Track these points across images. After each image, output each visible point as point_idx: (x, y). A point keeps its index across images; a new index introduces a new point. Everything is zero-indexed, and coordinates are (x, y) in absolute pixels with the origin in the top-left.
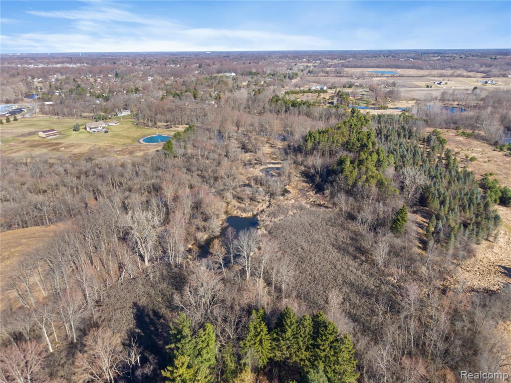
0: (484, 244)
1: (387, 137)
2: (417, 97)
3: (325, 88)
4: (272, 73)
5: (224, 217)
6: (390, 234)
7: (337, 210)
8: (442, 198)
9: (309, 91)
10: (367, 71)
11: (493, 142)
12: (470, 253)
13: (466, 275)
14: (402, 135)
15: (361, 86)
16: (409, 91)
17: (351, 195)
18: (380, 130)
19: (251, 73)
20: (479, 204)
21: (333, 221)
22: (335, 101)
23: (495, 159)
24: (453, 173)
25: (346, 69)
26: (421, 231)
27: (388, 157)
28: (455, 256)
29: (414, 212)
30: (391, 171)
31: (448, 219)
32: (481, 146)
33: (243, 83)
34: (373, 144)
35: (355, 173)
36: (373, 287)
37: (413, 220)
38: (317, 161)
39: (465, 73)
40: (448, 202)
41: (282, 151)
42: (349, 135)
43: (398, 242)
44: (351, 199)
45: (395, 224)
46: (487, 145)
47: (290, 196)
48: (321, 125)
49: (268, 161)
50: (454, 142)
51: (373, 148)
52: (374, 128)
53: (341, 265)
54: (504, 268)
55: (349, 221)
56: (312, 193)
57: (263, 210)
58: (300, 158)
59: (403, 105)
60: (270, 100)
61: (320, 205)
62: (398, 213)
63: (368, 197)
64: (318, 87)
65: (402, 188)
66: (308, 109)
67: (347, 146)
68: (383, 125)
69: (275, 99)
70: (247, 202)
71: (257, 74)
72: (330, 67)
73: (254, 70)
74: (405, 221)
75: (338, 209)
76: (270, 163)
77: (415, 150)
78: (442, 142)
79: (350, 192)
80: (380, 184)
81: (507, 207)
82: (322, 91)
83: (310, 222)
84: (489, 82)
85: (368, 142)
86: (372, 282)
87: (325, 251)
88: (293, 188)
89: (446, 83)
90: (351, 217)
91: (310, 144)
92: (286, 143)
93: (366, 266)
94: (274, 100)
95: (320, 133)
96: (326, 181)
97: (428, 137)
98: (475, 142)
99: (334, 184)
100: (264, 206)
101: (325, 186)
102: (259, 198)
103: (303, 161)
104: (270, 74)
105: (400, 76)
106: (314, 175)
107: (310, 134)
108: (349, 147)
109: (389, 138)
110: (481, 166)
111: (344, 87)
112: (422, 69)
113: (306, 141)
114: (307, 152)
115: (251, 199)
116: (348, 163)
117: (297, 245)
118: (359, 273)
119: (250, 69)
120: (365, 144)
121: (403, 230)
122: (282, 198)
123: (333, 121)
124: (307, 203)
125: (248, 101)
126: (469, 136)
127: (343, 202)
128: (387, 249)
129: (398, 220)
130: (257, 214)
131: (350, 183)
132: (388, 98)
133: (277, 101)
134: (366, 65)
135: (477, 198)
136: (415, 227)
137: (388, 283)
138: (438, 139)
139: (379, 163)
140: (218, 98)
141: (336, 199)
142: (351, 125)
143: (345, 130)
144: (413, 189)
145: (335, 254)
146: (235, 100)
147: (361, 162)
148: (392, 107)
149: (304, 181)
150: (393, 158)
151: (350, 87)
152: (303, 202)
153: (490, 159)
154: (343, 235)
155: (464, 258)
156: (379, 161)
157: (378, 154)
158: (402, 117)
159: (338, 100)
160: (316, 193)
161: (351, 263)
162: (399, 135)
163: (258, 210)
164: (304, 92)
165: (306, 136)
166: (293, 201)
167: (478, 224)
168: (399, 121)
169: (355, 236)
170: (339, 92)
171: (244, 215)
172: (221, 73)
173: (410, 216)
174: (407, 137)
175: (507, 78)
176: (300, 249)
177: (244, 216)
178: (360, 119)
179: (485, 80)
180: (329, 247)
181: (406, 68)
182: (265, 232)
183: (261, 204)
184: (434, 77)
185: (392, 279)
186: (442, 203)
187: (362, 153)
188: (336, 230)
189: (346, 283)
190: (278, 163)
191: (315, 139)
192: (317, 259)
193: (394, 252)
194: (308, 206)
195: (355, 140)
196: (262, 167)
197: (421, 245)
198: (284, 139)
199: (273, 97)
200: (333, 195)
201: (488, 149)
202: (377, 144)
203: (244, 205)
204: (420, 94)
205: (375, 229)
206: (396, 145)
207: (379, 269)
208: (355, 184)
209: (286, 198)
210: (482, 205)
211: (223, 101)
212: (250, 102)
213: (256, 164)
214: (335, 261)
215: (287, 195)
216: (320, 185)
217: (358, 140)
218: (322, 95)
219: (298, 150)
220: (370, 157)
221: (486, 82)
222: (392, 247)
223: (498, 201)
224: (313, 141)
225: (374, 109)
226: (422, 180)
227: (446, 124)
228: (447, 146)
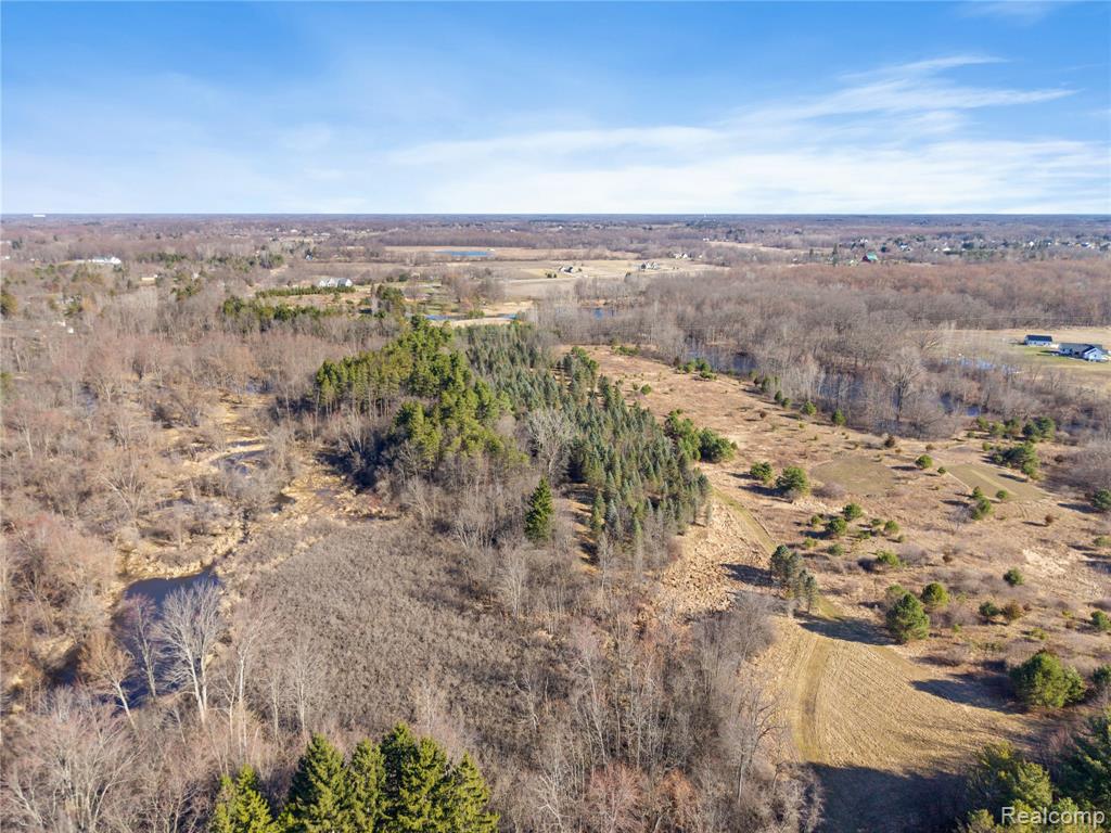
0: (692, 531)
1: (490, 366)
2: (534, 295)
3: (348, 283)
4: (219, 256)
5: (119, 586)
6: (526, 544)
7: (410, 519)
8: (607, 460)
9: (314, 290)
10: (434, 251)
11: (672, 360)
12: (673, 552)
13: (673, 592)
14: (518, 360)
15: (425, 278)
16: (519, 285)
17: (436, 481)
18: (475, 353)
19: (162, 257)
20: (669, 463)
21: (404, 543)
22: (374, 307)
23: (680, 387)
24: (619, 415)
25: (388, 248)
26: (582, 528)
27: (498, 396)
28: (649, 564)
29: (566, 495)
30: (507, 424)
31: (624, 497)
32: (655, 369)
33: (144, 279)
34: (466, 377)
35: (438, 434)
36: (508, 660)
37: (563, 509)
38: (350, 425)
39: (608, 253)
40: (618, 465)
41: (265, 415)
42: (414, 365)
43: (544, 556)
44: (437, 490)
45: (532, 522)
46: (664, 366)
47: (297, 507)
48: (351, 352)
49: (229, 441)
50: (610, 366)
51: (466, 385)
52: (462, 352)
53: (433, 631)
54: (730, 566)
55: (439, 537)
56: (348, 495)
57: (230, 552)
58: (309, 424)
59: (511, 309)
60: (219, 308)
61: (370, 517)
62: (535, 498)
63: (471, 480)
64: (333, 282)
65: (535, 453)
66: (316, 323)
67: (412, 385)
68: (479, 344)
69: (233, 307)
70: (183, 540)
71: (179, 258)
72: (352, 245)
73: (170, 251)
74: (550, 511)
75: (411, 517)
76: (234, 444)
77: (547, 384)
78: (590, 366)
79: (431, 477)
80: (491, 449)
81: (714, 463)
82: (342, 289)
83: (351, 555)
84: (648, 266)
85: (454, 374)
86: (504, 651)
87: (394, 610)
88: (302, 490)
89: (580, 270)
90: (442, 527)
91: (329, 391)
92: (272, 397)
93: (487, 621)
94: (231, 307)
95: (349, 366)
96: (378, 463)
97: (565, 360)
98: (644, 363)
99: (396, 463)
100: (232, 542)
101: (377, 474)
102: (216, 525)
103: (319, 428)
104: (214, 258)
105: (497, 259)
106: (349, 455)
107: (327, 370)
108: (417, 387)
109: (495, 367)
110: (661, 400)
111: (390, 279)
112: (534, 247)
113: (319, 384)
114: (324, 408)
115: (193, 532)
116: (420, 416)
117: (326, 613)
118: (475, 638)
119: (159, 248)
120: (450, 379)
121: (548, 532)
122: (275, 515)
123: (376, 343)
124: (339, 517)
125: (161, 314)
126: (632, 354)
127: (420, 498)
128: (524, 573)
129: (537, 512)
130: (214, 563)
131: (431, 458)
132: (482, 299)
133: (237, 309)
134: (429, 239)
135: (664, 451)
136: (569, 523)
137: (536, 643)
138: (584, 361)
139: (482, 411)
140: (75, 312)
141: (404, 498)
142: (415, 347)
143: (404, 354)
144: (555, 452)
145: (418, 610)
146: (125, 315)
147: (446, 413)
148: (491, 313)
149: (326, 473)
150: (507, 400)
151: (402, 279)
152: (331, 517)
153: (673, 387)
154: (431, 571)
155: (664, 563)
156: (482, 406)
157: (479, 393)
158: (513, 328)
159: (379, 305)
160: (358, 492)
161: (456, 621)
162: (513, 360)
163: (215, 552)
164: (300, 292)
165: (318, 374)
166: (305, 518)
167: (675, 497)
168: (508, 336)
169: (455, 565)
170: (380, 288)
171: (177, 572)
172: (80, 258)
173: (557, 503)
174: (528, 362)
175: (673, 260)
176: (333, 620)
177: (176, 575)
178: (432, 334)
179: (640, 263)
180: (403, 601)
181: (506, 246)
182: (239, 599)
183: (223, 538)
184: (558, 260)
185: (544, 633)
186: (610, 468)
187: (445, 394)
188: (412, 561)
189: (451, 667)
190: (257, 442)
191: (339, 379)
192: (378, 632)
193: (538, 578)
194: (344, 523)
195: (428, 371)
196: (216, 456)
197: (586, 556)
198: (265, 389)
199: (227, 302)
200: (395, 489)
201: (668, 371)
202: (473, 377)
203: (174, 548)
204: (538, 288)
205: (494, 541)
206: (510, 377)
207: (514, 620)
208: (440, 457)
209: (286, 514)
210: (675, 463)
211: (89, 318)
212: (168, 317)
213: (197, 449)
214: (418, 627)
215: (286, 507)
216: (365, 475)
217: (434, 371)
218: (344, 297)
219: (302, 406)
220: (463, 400)
221: (644, 266)
222: (533, 570)
223: (699, 456)
224: (335, 382)
225: (458, 318)
226: (569, 433)
227: (592, 336)
228: (598, 373)
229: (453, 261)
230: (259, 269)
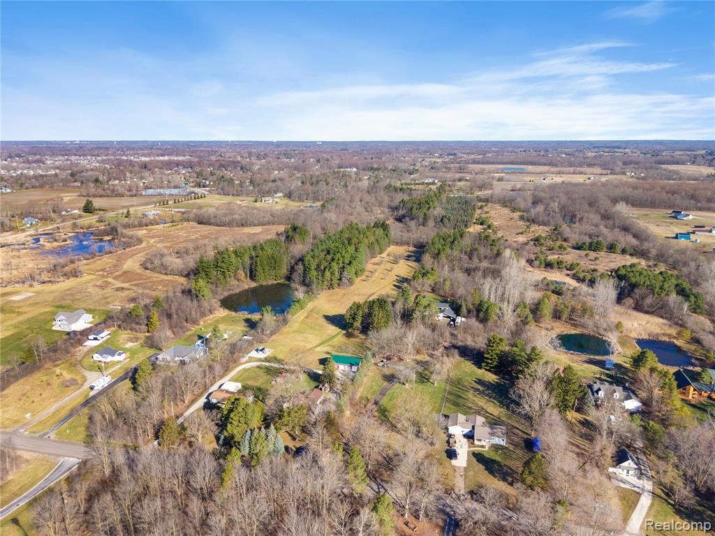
3: (436, 181)
9: (422, 183)
19: (372, 169)
23: (504, 214)
33: (364, 176)
58: (395, 212)
60: (385, 186)
64: (431, 180)
71: (378, 169)
73: (375, 166)
82: (432, 183)
84: (592, 178)
89: (552, 179)
101: (404, 220)
104: (391, 169)
111: (455, 180)
112: (556, 166)
114: (399, 209)
119: (371, 164)
125: (368, 188)
146: (358, 187)
164: (417, 184)
165: (401, 202)
172: (343, 168)
181: (541, 165)
198: (389, 206)
212: (370, 189)
216: (401, 220)
218: (430, 186)
219: (395, 208)
221: (589, 179)
224: (403, 204)
229: (497, 173)
230: (407, 175)
